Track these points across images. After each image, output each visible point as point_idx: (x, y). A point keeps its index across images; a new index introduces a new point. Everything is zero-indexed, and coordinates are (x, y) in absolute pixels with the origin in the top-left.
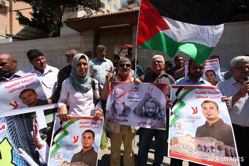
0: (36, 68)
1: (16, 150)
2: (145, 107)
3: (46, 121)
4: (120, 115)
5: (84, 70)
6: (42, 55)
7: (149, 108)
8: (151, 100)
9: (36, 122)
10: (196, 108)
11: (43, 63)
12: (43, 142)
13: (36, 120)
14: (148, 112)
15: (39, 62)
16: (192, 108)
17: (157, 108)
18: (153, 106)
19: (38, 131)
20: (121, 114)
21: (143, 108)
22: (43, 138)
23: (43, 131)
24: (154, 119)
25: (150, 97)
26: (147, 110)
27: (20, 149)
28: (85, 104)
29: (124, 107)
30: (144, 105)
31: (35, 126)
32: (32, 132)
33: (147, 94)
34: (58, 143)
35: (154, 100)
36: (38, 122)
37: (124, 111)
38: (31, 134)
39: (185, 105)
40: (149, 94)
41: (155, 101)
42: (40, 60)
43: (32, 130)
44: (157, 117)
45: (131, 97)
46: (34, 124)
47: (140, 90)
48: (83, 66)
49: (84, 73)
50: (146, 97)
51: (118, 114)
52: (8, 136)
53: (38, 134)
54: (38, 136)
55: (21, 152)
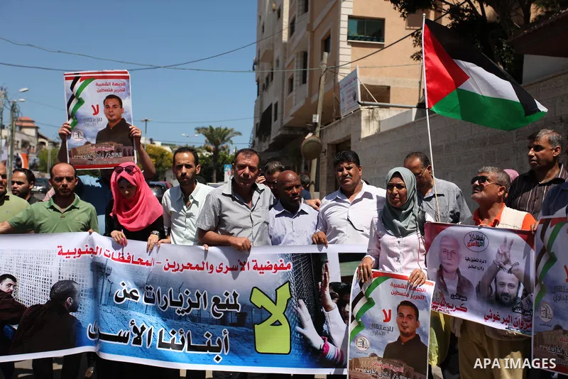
1: (294, 301)
3: (341, 272)
4: (453, 296)
5: (398, 196)
7: (503, 285)
8: (508, 267)
9: (327, 269)
12: (332, 303)
13: (326, 266)
14: (502, 295)
18: (513, 280)
19: (328, 285)
20: (455, 294)
21: (493, 285)
22: (333, 297)
23: (334, 286)
25: (507, 261)
26: (500, 290)
27: (301, 302)
28: (401, 259)
29: (459, 278)
30: (495, 278)
31: (325, 275)
32: (320, 283)
33: (502, 254)
34: (360, 320)
35: (515, 268)
36: (329, 270)
37: (459, 288)
38: (318, 285)
40: (505, 254)
41: (518, 269)
43: (321, 280)
44: (519, 305)
45: (470, 258)
46: (323, 271)
48: (395, 190)
49: (397, 202)
50: (499, 260)
51: (450, 294)
52: (292, 279)
53: (328, 288)
54: (327, 292)
55: (300, 306)
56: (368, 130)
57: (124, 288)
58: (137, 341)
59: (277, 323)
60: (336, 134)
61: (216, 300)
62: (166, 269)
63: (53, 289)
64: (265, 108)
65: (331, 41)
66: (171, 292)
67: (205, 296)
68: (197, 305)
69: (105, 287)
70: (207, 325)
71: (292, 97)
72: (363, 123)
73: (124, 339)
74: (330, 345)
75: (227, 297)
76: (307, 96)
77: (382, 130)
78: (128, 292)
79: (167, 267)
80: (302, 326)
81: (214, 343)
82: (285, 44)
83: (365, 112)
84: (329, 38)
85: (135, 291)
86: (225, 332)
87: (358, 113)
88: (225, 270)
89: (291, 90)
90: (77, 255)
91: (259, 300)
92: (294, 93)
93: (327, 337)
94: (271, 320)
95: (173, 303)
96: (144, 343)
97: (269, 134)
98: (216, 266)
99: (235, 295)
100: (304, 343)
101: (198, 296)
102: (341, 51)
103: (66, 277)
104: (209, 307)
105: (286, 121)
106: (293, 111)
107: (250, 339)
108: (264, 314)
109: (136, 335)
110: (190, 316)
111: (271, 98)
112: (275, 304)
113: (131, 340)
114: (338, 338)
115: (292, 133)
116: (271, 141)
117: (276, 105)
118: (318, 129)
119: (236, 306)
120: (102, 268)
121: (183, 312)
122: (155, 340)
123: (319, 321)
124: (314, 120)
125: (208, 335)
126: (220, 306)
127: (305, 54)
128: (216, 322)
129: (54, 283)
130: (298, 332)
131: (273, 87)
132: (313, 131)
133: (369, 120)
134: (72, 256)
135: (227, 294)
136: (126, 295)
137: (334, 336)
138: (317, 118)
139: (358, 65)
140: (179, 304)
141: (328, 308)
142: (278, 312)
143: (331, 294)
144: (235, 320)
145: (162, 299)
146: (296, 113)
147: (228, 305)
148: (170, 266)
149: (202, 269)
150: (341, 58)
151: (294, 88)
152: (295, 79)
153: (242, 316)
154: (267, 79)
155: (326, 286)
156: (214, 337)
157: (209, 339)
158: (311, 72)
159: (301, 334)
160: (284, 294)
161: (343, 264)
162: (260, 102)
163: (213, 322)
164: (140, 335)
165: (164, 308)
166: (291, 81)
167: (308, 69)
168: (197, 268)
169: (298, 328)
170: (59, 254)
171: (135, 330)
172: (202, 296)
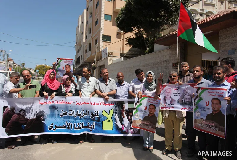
0: (139, 79)
1: (114, 114)
2: (184, 98)
3: (128, 107)
6: (143, 71)
7: (187, 99)
8: (187, 94)
9: (124, 106)
10: (208, 102)
11: (143, 76)
12: (125, 115)
14: (187, 102)
15: (141, 75)
16: (206, 102)
17: (192, 98)
18: (189, 97)
20: (170, 104)
22: (125, 114)
23: (126, 110)
24: (191, 105)
25: (187, 92)
26: (186, 101)
27: (116, 115)
29: (171, 99)
30: (184, 97)
37: (171, 102)
38: (121, 110)
39: (202, 99)
41: (190, 94)
42: (142, 74)
47: (180, 89)
48: (149, 77)
49: (150, 81)
50: (184, 92)
51: (168, 104)
52: (114, 108)
53: (124, 111)
54: (124, 112)
55: (116, 116)
56: (110, 63)
57: (63, 112)
58: (68, 128)
59: (109, 121)
60: (100, 63)
61: (92, 113)
62: (76, 104)
63: (37, 114)
64: (78, 57)
65: (98, 40)
66: (78, 111)
67: (89, 112)
68: (86, 114)
69: (57, 113)
70: (89, 120)
71: (86, 54)
72: (109, 61)
73: (65, 127)
74: (124, 127)
75: (95, 113)
76: (91, 54)
77: (113, 63)
78: (64, 113)
79: (77, 103)
80: (116, 122)
81: (90, 126)
82: (84, 42)
83: (109, 58)
84: (97, 40)
85: (66, 112)
86: (94, 123)
87: (107, 58)
88: (95, 104)
89: (86, 52)
90: (45, 104)
91: (104, 114)
92: (87, 53)
93: (123, 125)
94: (108, 120)
95: (78, 115)
96: (71, 128)
97: (79, 63)
98: (93, 103)
99: (98, 112)
100: (117, 127)
101: (87, 111)
102: (101, 43)
103: (41, 110)
104: (90, 115)
105: (84, 60)
106: (87, 58)
107: (101, 126)
108: (105, 118)
109: (68, 126)
110: (84, 118)
111: (80, 54)
112: (109, 115)
113: (67, 127)
114: (126, 125)
115: (86, 63)
116: (80, 65)
117: (81, 56)
118: (95, 62)
119: (98, 115)
120: (55, 107)
121: (81, 117)
122: (73, 127)
123: (121, 121)
124: (94, 60)
125: (89, 123)
126: (93, 115)
127: (90, 44)
128: (91, 120)
129: (37, 112)
130: (115, 124)
131: (80, 52)
132: (94, 63)
133: (110, 60)
134: (43, 104)
135: (95, 112)
136: (64, 114)
137: (125, 124)
138: (95, 60)
139: (107, 46)
140: (80, 115)
141: (124, 117)
142: (109, 118)
143: (125, 113)
144: (97, 120)
145: (75, 114)
146: (88, 58)
147: (95, 115)
148: (78, 103)
149: (89, 104)
150: (101, 45)
151: (87, 52)
152: (87, 50)
153: (99, 118)
154: (79, 50)
155: (123, 110)
156: (90, 124)
157: (89, 124)
158: (92, 48)
159: (116, 124)
160: (112, 112)
161: (129, 104)
162: (77, 55)
163: (90, 120)
164: (69, 126)
165: (75, 116)
166: (86, 50)
167: (91, 47)
168: (87, 103)
169: (115, 123)
170: (39, 103)
171: (67, 124)
172: (88, 112)
